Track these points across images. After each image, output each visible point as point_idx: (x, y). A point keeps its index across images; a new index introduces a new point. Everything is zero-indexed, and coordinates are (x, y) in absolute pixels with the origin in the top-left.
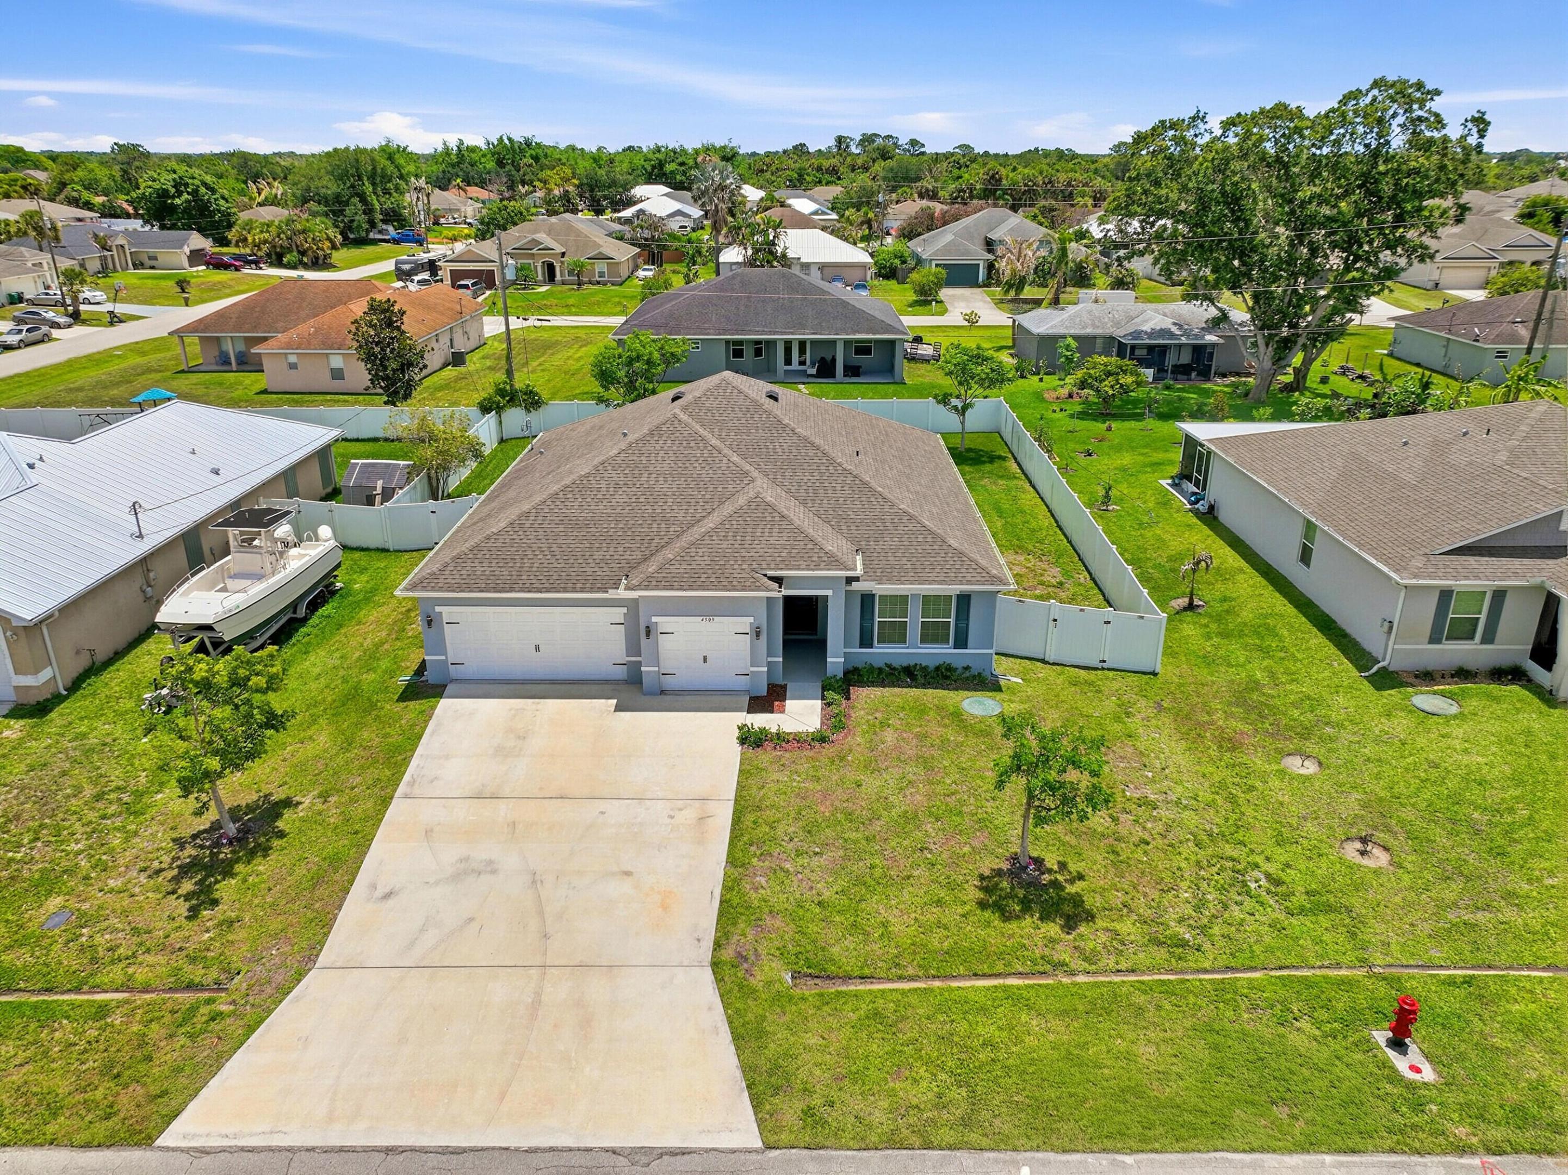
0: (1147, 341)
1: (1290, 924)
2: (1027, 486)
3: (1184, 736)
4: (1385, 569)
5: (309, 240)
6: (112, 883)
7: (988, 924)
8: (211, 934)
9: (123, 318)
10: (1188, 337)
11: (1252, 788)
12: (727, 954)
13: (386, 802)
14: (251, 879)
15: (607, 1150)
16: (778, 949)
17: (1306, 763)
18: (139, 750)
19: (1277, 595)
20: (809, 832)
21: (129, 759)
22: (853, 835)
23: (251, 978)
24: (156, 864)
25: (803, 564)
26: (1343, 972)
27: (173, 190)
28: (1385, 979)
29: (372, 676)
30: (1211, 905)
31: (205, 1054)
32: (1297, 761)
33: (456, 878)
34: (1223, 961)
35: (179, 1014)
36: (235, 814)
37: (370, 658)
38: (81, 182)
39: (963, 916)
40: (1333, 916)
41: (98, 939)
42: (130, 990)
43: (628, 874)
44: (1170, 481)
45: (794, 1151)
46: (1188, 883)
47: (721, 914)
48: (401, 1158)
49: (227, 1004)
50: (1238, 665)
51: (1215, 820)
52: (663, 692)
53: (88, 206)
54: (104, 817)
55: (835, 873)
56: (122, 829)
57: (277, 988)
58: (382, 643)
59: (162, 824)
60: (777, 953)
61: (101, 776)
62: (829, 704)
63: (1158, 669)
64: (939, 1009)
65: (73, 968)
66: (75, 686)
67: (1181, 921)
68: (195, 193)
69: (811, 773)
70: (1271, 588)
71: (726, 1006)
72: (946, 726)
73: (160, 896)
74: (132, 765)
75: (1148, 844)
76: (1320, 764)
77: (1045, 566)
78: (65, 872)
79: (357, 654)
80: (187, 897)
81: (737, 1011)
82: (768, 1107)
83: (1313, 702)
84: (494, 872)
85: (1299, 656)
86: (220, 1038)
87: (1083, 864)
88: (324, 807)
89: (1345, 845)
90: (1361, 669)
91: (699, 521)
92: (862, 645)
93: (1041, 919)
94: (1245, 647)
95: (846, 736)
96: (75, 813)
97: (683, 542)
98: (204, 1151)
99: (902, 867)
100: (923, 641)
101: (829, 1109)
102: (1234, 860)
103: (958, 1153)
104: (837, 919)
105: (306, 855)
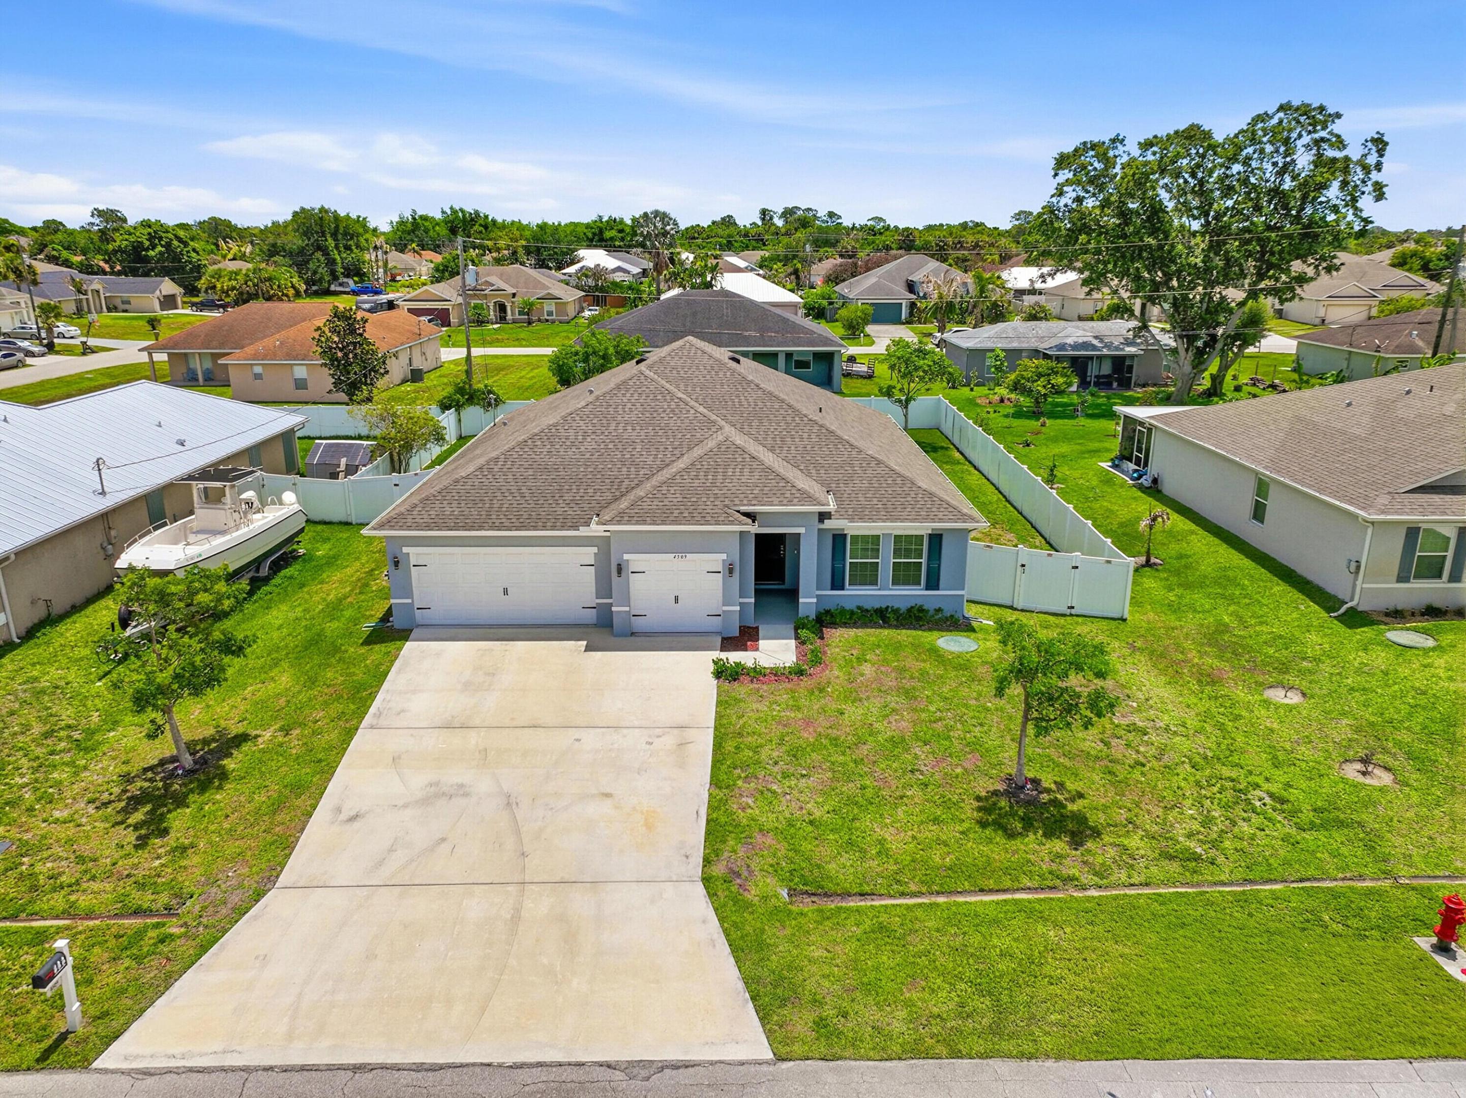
0: (1071, 353)
1: (1304, 838)
2: (972, 469)
3: (1163, 672)
4: (1351, 508)
5: (275, 287)
6: (57, 814)
7: (990, 841)
8: (162, 861)
9: (95, 349)
10: (1109, 349)
11: (1238, 717)
12: (718, 870)
13: (350, 733)
14: (207, 807)
15: (601, 1065)
16: (772, 866)
17: (1289, 694)
18: (93, 692)
19: (1233, 551)
20: (794, 756)
21: (81, 701)
22: (841, 759)
23: (205, 900)
24: (105, 797)
25: (776, 501)
26: (1368, 884)
27: (147, 243)
28: (1413, 889)
29: (335, 625)
30: (1218, 821)
31: (152, 975)
32: (1281, 693)
33: (426, 801)
34: (1239, 875)
35: (125, 938)
36: (191, 747)
37: (334, 609)
38: (61, 243)
39: (962, 833)
40: (1346, 831)
41: (38, 868)
42: (73, 917)
43: (608, 795)
44: (1110, 464)
45: (809, 1062)
46: (1191, 802)
47: (708, 833)
48: (370, 1076)
49: (177, 926)
50: (1204, 612)
51: (1207, 744)
52: (633, 634)
53: (67, 264)
54: (52, 753)
55: (823, 793)
56: (72, 764)
57: (233, 909)
58: (346, 597)
59: (114, 759)
60: (770, 870)
61: (51, 715)
62: (803, 643)
63: (1126, 615)
64: (949, 921)
65: (11, 895)
66: (29, 635)
67: (1190, 836)
68: (168, 245)
69: (791, 703)
70: (1225, 546)
71: (722, 920)
72: (924, 661)
73: (107, 825)
74: (84, 706)
75: (1144, 765)
76: (1304, 695)
77: (1000, 532)
78: (7, 804)
79: (320, 607)
80: (136, 827)
81: (735, 924)
82: (776, 1018)
83: (1288, 642)
84: (466, 795)
85: (1265, 601)
86: (168, 959)
87: (1081, 783)
88: (286, 739)
89: (1344, 766)
90: (1329, 610)
91: (668, 465)
92: (833, 588)
93: (1045, 835)
94: (1208, 596)
95: (823, 670)
96: (21, 749)
97: (654, 481)
98: (148, 1073)
99: (894, 788)
100: (894, 583)
101: (842, 1020)
102: (1233, 780)
103: (991, 1062)
104: (831, 837)
105: (267, 783)
